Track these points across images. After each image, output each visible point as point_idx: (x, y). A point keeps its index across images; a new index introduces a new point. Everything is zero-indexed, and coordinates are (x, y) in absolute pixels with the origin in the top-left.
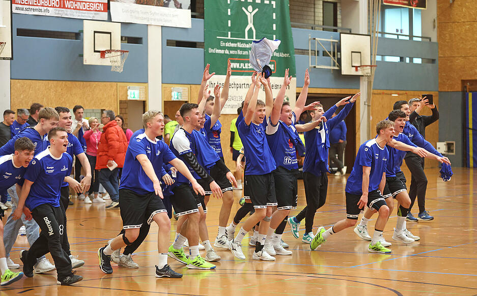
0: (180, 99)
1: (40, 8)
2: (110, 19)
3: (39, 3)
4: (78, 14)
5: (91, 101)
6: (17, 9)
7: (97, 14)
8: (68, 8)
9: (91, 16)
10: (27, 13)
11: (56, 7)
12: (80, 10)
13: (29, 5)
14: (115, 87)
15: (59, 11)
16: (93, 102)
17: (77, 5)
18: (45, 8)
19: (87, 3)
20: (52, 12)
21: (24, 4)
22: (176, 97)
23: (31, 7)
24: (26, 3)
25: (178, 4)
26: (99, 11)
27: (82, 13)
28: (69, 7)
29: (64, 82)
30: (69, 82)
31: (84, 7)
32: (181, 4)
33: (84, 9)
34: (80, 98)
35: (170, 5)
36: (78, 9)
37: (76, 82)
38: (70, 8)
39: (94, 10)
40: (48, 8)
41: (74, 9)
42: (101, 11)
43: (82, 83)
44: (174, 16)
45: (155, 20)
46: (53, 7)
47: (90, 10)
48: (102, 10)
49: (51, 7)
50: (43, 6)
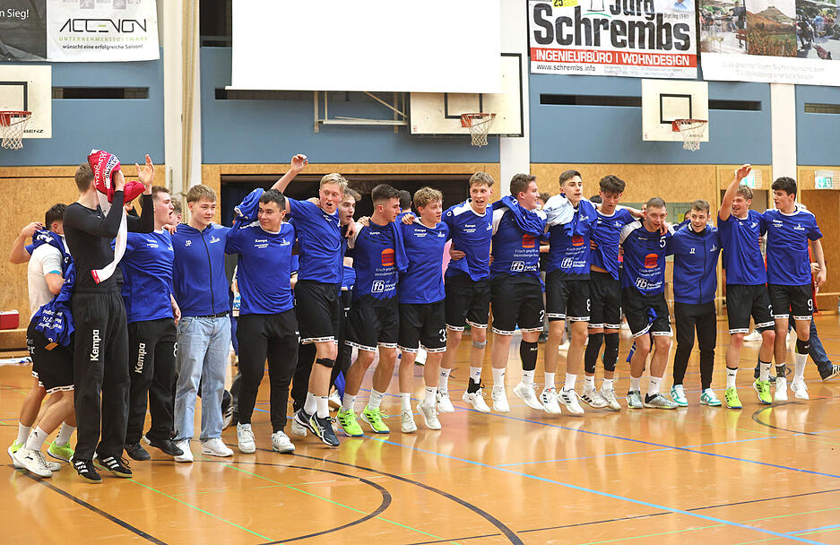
0: (829, 187)
1: (580, 65)
2: (700, 77)
3: (577, 58)
4: (645, 71)
5: (671, 191)
6: (539, 67)
7: (678, 70)
8: (627, 64)
9: (669, 73)
10: (557, 72)
11: (606, 63)
12: (649, 65)
13: (561, 61)
14: (713, 171)
15: (612, 68)
16: (673, 193)
17: (643, 59)
18: (589, 65)
19: (662, 56)
20: (600, 70)
21: (552, 61)
22: (822, 184)
23: (563, 64)
24: (554, 59)
25: (824, 52)
26: (682, 66)
27: (652, 70)
28: (629, 62)
29: (623, 166)
30: (631, 166)
31: (657, 61)
32: (829, 53)
33: (655, 63)
34: (651, 187)
35: (808, 56)
36: (646, 65)
37: (643, 166)
38: (632, 64)
39: (673, 66)
40: (593, 65)
41: (638, 64)
42: (686, 66)
43: (654, 167)
44: (815, 70)
45: (782, 76)
46: (602, 63)
47: (667, 66)
48: (688, 64)
49: (599, 63)
50: (584, 62)
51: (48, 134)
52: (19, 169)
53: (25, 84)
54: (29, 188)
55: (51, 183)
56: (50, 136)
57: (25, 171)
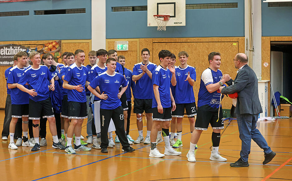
51: (184, 24)
52: (181, 39)
53: (174, 3)
54: (186, 47)
55: (195, 44)
56: (185, 25)
57: (184, 40)
